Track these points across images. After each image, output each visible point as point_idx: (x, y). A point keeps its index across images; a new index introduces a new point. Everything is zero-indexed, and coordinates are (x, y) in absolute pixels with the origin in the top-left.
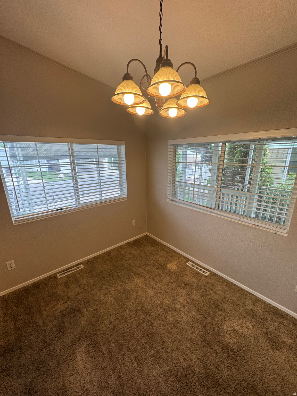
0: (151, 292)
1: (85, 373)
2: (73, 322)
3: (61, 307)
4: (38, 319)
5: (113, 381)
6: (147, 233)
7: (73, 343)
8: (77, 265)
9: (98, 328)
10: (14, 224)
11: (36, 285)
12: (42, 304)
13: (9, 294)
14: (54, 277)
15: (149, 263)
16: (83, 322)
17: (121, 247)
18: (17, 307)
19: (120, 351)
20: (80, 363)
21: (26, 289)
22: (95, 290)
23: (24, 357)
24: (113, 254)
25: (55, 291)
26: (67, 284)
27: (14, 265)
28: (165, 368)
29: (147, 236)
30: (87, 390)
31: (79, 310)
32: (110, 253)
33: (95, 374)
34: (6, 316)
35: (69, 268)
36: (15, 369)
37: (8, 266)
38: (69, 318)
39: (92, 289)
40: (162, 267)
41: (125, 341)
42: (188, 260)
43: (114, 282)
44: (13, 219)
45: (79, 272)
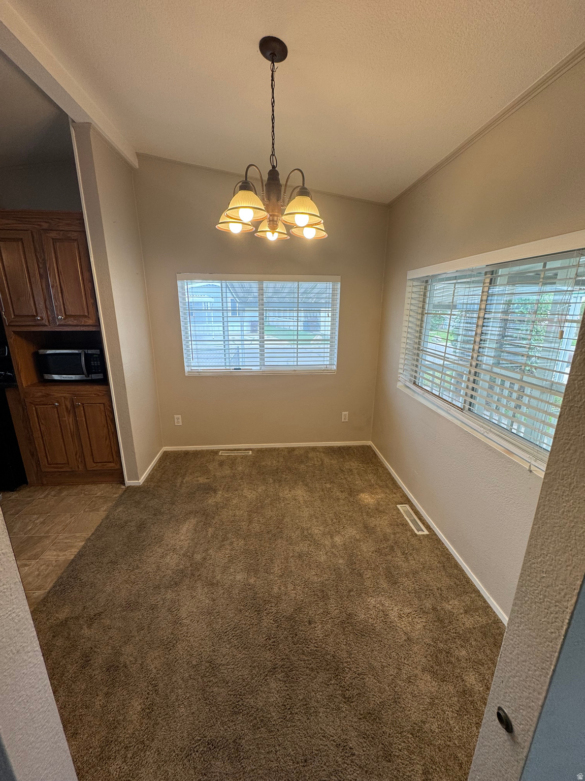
0: (306, 512)
1: (182, 538)
2: (203, 497)
3: (202, 480)
4: (179, 481)
5: (198, 557)
6: (370, 443)
7: (191, 512)
8: (246, 450)
9: (219, 513)
10: (186, 375)
11: (196, 454)
12: (190, 471)
13: (171, 452)
14: (215, 452)
15: (335, 481)
16: (211, 501)
17: (314, 449)
18: (171, 463)
19: (223, 541)
20: (185, 529)
21: (187, 453)
22: (244, 480)
23: (152, 502)
24: (296, 452)
25: (207, 464)
26: (221, 464)
27: (180, 420)
28: (252, 581)
29: (369, 447)
30: (175, 549)
31: (215, 491)
32: (294, 451)
33: (189, 544)
34: (159, 467)
35: (235, 450)
36: (142, 506)
37: (176, 421)
38: (202, 492)
39: (242, 478)
40: (352, 492)
41: (233, 537)
42: (408, 501)
43: (271, 481)
44: (187, 369)
45: (243, 457)
